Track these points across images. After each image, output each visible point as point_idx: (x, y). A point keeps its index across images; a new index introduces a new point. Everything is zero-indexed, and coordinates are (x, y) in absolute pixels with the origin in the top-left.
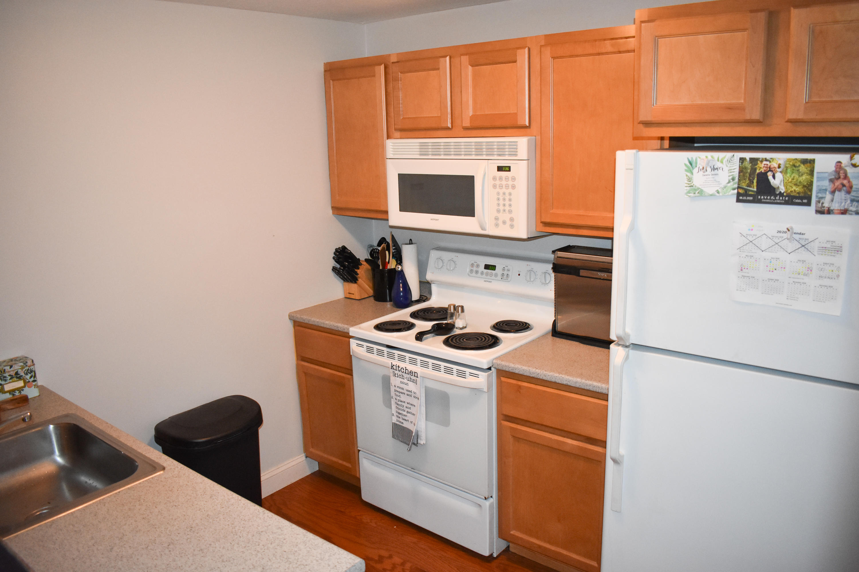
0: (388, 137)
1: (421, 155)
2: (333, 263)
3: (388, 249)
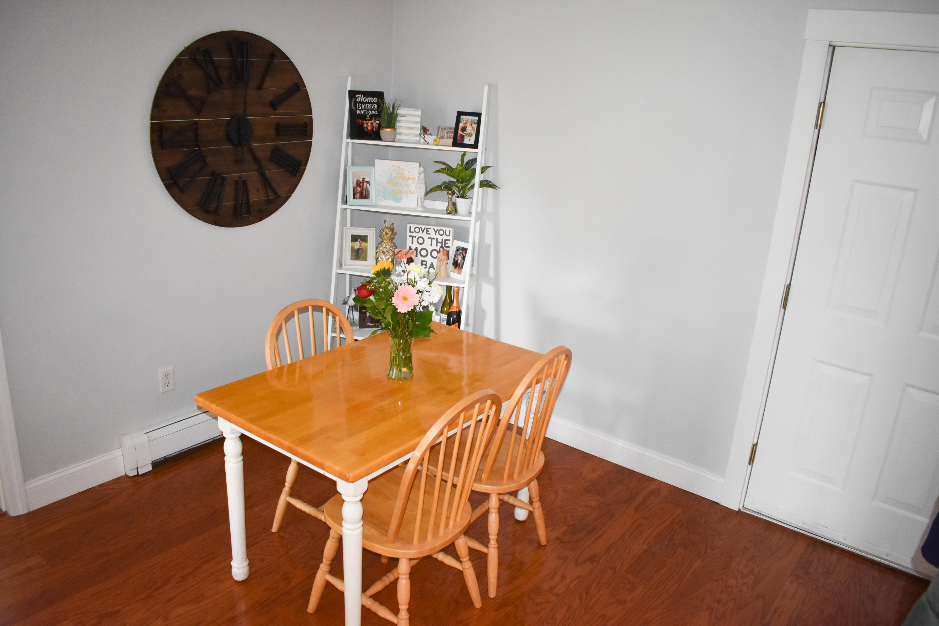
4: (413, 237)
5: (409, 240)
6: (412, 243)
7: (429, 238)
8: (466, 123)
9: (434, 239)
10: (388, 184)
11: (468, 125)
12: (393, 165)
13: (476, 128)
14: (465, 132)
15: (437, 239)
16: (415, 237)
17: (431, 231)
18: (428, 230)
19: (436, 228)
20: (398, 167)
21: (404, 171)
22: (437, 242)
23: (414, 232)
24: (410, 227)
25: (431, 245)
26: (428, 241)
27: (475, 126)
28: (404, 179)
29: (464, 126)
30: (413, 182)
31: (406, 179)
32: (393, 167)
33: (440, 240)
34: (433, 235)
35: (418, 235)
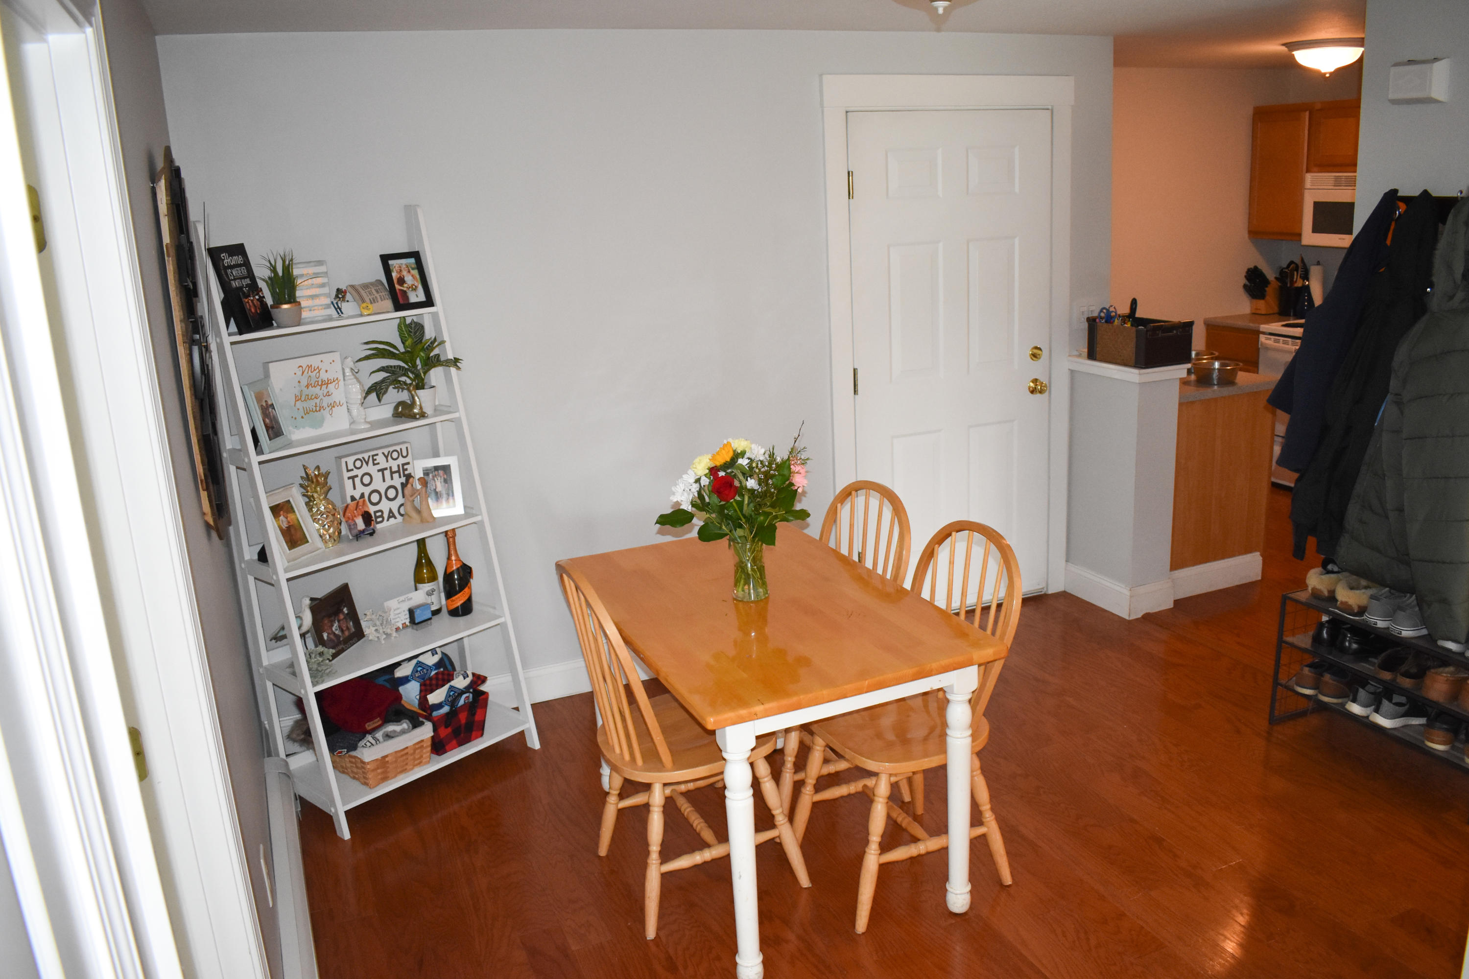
0: (1308, 171)
1: (1334, 186)
2: (1244, 281)
3: (1297, 270)
4: (353, 478)
5: (349, 484)
6: (355, 489)
7: (379, 471)
8: (401, 271)
9: (386, 469)
10: (298, 400)
11: (405, 273)
12: (300, 366)
13: (418, 277)
14: (405, 285)
15: (391, 468)
16: (357, 476)
17: (380, 459)
18: (375, 457)
19: (386, 451)
20: (309, 368)
21: (319, 372)
22: (392, 473)
23: (354, 469)
24: (346, 462)
25: (384, 481)
26: (377, 476)
27: (415, 272)
28: (322, 385)
29: (399, 276)
30: (337, 387)
31: (325, 384)
32: (301, 368)
33: (395, 469)
34: (382, 462)
35: (360, 473)
